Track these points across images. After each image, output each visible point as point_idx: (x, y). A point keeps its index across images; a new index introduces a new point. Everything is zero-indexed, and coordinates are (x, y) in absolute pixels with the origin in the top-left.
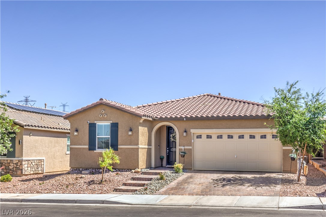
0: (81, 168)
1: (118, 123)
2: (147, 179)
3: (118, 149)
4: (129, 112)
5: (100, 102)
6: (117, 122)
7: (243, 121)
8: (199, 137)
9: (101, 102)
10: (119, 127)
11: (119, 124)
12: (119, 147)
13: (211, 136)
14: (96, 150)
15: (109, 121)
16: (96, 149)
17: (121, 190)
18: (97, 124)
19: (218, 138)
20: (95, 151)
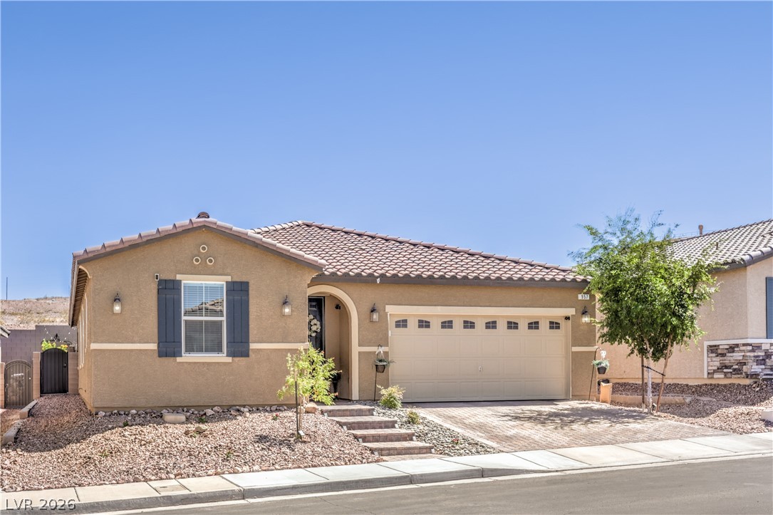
0: (132, 408)
1: (247, 283)
2: (383, 425)
3: (251, 353)
4: (288, 254)
5: (200, 222)
6: (244, 279)
7: (497, 289)
8: (402, 324)
9: (205, 221)
10: (250, 292)
11: (250, 284)
12: (253, 346)
13: (429, 322)
14: (181, 356)
15: (221, 275)
16: (183, 355)
17: (392, 452)
18: (183, 282)
19: (443, 327)
20: (179, 359)
